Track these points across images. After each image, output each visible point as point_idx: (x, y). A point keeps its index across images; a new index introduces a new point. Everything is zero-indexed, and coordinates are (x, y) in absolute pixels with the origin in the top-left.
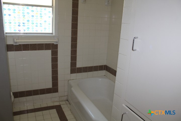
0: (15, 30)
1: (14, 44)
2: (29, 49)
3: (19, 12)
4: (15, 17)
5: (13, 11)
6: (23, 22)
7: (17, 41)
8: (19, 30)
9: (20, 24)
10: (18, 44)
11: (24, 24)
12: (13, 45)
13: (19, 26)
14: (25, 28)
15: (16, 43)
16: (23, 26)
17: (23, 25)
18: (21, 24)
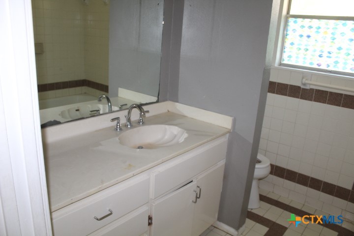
0: (311, 64)
1: (302, 87)
2: (326, 101)
3: (326, 32)
4: (316, 40)
5: (317, 30)
6: (329, 51)
7: (307, 82)
8: (318, 64)
9: (322, 54)
10: (308, 87)
11: (330, 53)
12: (299, 87)
13: (320, 56)
14: (331, 61)
15: (304, 84)
16: (327, 57)
17: (329, 55)
18: (325, 54)
